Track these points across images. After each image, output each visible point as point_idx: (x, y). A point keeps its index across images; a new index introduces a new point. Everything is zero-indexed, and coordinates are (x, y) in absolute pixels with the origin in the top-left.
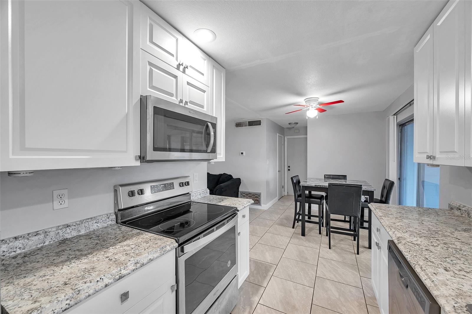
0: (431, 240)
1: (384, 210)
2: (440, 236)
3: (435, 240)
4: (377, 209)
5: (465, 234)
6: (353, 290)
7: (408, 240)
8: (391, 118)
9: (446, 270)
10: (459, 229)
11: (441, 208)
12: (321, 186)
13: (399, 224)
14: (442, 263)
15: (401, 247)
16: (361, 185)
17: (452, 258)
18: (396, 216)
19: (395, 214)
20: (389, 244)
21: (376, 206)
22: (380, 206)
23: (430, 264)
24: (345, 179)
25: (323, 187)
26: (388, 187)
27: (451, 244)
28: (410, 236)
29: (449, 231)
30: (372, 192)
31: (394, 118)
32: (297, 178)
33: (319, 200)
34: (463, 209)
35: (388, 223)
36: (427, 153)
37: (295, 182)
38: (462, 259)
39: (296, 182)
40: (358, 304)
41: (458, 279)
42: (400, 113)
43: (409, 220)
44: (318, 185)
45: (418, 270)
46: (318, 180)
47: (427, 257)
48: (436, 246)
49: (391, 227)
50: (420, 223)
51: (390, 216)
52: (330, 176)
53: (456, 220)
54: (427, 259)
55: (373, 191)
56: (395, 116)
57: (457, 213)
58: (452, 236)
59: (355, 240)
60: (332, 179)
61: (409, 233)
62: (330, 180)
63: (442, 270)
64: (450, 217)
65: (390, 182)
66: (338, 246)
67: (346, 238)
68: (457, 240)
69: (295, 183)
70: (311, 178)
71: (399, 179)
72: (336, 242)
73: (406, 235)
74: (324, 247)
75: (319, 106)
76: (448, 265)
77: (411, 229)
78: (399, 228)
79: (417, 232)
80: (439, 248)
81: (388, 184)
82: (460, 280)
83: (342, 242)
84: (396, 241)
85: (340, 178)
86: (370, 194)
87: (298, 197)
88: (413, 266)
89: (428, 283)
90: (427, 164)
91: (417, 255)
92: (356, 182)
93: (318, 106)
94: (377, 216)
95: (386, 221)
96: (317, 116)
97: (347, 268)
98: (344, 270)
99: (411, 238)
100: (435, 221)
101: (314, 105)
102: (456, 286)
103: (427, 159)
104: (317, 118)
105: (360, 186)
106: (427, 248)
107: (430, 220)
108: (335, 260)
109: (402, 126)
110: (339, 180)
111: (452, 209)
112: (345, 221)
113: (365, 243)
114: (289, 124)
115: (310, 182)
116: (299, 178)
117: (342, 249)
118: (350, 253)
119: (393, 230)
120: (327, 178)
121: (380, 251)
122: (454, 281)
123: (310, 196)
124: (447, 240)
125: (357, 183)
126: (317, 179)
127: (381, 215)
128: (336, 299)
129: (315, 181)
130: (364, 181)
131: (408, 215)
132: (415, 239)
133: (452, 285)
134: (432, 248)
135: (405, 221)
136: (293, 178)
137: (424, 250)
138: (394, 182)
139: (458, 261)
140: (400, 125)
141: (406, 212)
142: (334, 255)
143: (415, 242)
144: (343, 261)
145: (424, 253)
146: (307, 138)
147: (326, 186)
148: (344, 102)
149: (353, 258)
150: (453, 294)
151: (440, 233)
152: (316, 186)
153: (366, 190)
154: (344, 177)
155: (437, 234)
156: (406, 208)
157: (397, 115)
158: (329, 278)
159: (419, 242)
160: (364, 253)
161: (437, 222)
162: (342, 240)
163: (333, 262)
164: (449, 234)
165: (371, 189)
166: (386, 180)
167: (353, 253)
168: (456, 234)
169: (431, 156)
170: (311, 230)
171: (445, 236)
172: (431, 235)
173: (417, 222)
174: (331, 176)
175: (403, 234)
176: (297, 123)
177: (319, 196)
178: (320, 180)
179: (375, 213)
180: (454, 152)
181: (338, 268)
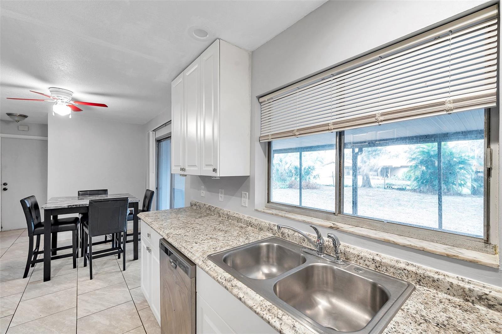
0: (186, 229)
1: (152, 216)
2: (190, 225)
3: (188, 228)
4: (146, 217)
5: (200, 220)
6: (124, 307)
7: (174, 233)
8: (151, 133)
9: (196, 243)
10: (197, 217)
11: (187, 206)
12: (77, 205)
13: (165, 224)
14: (194, 240)
15: (170, 240)
16: (128, 198)
17: (198, 235)
18: (162, 219)
19: (160, 218)
20: (161, 242)
21: (145, 215)
22: (148, 214)
23: (188, 243)
24: (106, 194)
25: (81, 206)
26: (149, 197)
27: (195, 228)
28: (174, 230)
29: (193, 220)
30: (137, 204)
31: (153, 133)
32: (32, 200)
33: (73, 224)
34: (198, 204)
35: (158, 226)
36: (181, 166)
37: (28, 206)
38: (201, 234)
39: (32, 205)
40: (130, 316)
41: (202, 245)
42: (158, 130)
43: (171, 220)
44: (73, 205)
45: (183, 250)
46: (71, 199)
47: (186, 240)
48: (189, 231)
49: (160, 228)
50: (177, 220)
51: (158, 220)
52: (86, 192)
53: (195, 212)
54: (186, 241)
55: (138, 202)
56: (154, 132)
57: (195, 208)
58: (195, 223)
59: (119, 258)
60: (89, 195)
61: (173, 228)
62: (87, 197)
63: (195, 244)
64: (191, 211)
65: (151, 192)
66: (102, 271)
67: (110, 260)
68: (198, 224)
69: (29, 208)
70: (59, 198)
71: (157, 188)
72: (98, 268)
73: (172, 230)
74: (83, 281)
75: (74, 103)
76: (197, 240)
77: (173, 226)
78: (166, 227)
79: (177, 226)
80: (190, 232)
81: (149, 193)
82: (203, 245)
83: (106, 266)
84: (166, 238)
85: (100, 193)
86: (135, 205)
87: (35, 228)
88: (179, 249)
89: (189, 255)
90: (180, 174)
91: (181, 241)
92: (119, 195)
93: (72, 102)
94: (148, 223)
95: (156, 225)
96: (70, 116)
97: (115, 289)
98: (113, 293)
99: (175, 231)
100: (185, 216)
101: (66, 100)
102: (202, 249)
103: (181, 170)
104: (70, 117)
105: (126, 199)
106: (185, 235)
107: (182, 216)
108: (100, 288)
109: (159, 141)
110: (99, 196)
111: (192, 205)
112: (106, 242)
113: (130, 257)
114: (9, 114)
115: (59, 203)
116: (36, 199)
117: (107, 273)
118: (116, 273)
119: (163, 230)
120: (82, 195)
121: (151, 254)
122: (200, 247)
123: (57, 222)
124: (193, 226)
125: (121, 196)
126: (66, 198)
127: (151, 221)
128: (107, 327)
129: (66, 200)
130: (127, 194)
131: (169, 216)
132: (177, 231)
133: (200, 250)
134: (187, 234)
135: (168, 221)
136: (26, 201)
137: (183, 236)
138: (154, 191)
139: (200, 236)
140: (157, 141)
141: (167, 214)
142: (98, 283)
143: (178, 234)
144: (109, 285)
145: (184, 238)
146: (46, 141)
147: (84, 205)
148: (107, 107)
149: (120, 276)
150: (201, 254)
151: (189, 223)
152: (70, 207)
153: (131, 202)
154: (105, 192)
155: (188, 224)
156: (167, 211)
157: (155, 131)
158: (95, 311)
159: (180, 233)
160: (130, 266)
161: (186, 216)
162: (105, 263)
163: (97, 292)
164: (193, 222)
165: (136, 201)
166: (147, 190)
167: (119, 272)
168: (197, 221)
169: (183, 168)
170: (59, 268)
171: (192, 224)
172: (185, 226)
173: (176, 219)
174: (88, 192)
175: (170, 230)
176: (25, 117)
177: (72, 220)
178: (73, 198)
179: (145, 221)
180: (195, 166)
181: (104, 294)
